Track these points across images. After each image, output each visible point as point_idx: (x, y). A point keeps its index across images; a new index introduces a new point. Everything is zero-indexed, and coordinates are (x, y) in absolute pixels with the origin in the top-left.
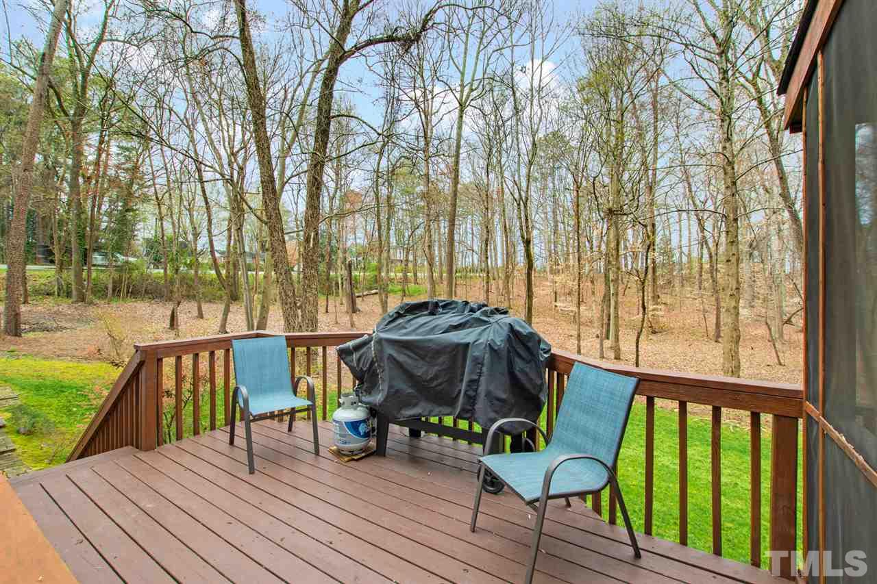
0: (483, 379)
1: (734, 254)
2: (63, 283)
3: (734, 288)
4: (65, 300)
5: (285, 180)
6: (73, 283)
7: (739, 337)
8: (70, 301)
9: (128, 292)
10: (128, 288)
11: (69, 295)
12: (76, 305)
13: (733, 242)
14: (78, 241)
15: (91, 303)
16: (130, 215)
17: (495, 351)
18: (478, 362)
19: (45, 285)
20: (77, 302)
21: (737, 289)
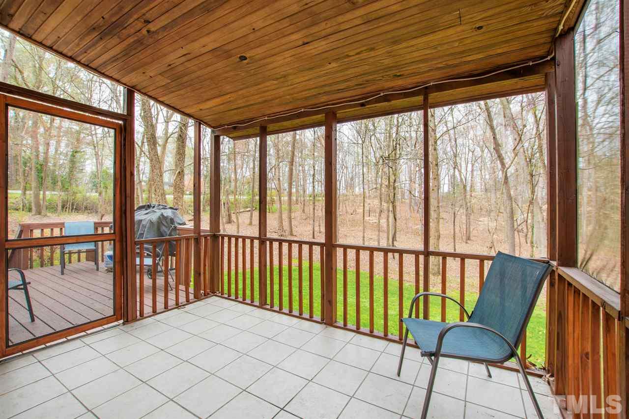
0: (145, 233)
1: (436, 186)
2: (26, 202)
3: (436, 206)
4: (28, 213)
5: (169, 135)
6: (32, 202)
7: (439, 236)
8: (31, 215)
9: (73, 209)
10: (73, 205)
11: (30, 210)
12: (35, 217)
13: (435, 178)
14: (37, 173)
15: (45, 216)
16: (78, 155)
17: (152, 222)
18: (144, 227)
19: (14, 203)
20: (36, 214)
21: (438, 207)
